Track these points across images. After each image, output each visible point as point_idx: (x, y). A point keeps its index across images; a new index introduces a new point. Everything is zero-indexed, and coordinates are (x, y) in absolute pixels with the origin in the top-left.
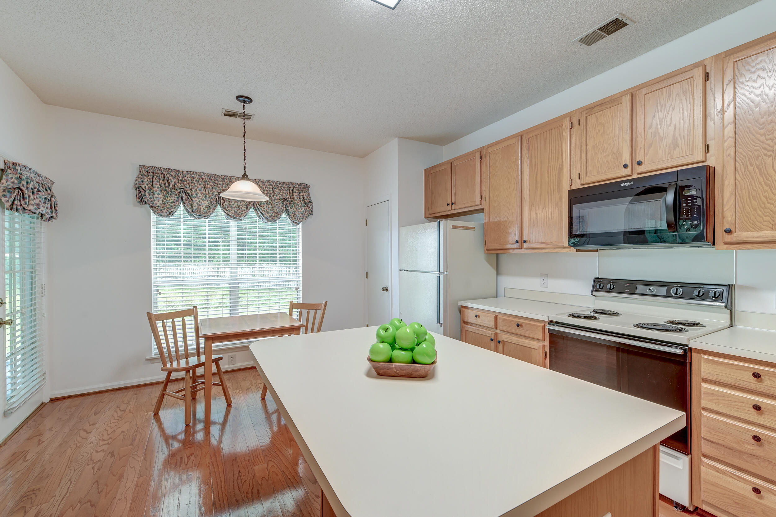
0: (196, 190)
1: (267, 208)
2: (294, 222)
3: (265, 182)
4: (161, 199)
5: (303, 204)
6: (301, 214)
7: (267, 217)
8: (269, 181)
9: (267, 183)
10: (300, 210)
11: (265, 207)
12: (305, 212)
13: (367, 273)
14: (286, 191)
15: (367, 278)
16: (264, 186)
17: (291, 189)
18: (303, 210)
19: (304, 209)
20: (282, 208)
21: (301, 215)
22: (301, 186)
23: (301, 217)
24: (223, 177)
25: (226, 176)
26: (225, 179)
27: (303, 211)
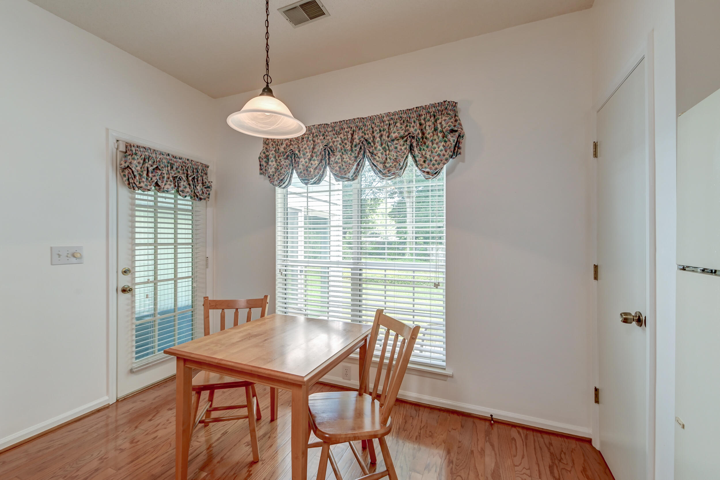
0: (305, 149)
1: (384, 155)
2: (424, 172)
3: (384, 117)
4: (274, 166)
5: (441, 138)
6: (438, 155)
7: (381, 170)
8: (388, 115)
9: (386, 117)
10: (437, 149)
11: (380, 155)
12: (444, 152)
13: (596, 267)
14: (414, 122)
15: (596, 278)
16: (382, 124)
17: (423, 117)
18: (441, 147)
19: (444, 146)
20: (405, 151)
21: (436, 158)
22: (439, 108)
23: (436, 161)
24: (333, 124)
25: (335, 122)
26: (335, 127)
27: (441, 151)
